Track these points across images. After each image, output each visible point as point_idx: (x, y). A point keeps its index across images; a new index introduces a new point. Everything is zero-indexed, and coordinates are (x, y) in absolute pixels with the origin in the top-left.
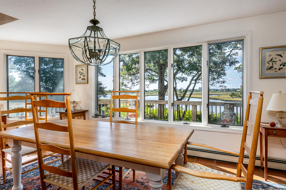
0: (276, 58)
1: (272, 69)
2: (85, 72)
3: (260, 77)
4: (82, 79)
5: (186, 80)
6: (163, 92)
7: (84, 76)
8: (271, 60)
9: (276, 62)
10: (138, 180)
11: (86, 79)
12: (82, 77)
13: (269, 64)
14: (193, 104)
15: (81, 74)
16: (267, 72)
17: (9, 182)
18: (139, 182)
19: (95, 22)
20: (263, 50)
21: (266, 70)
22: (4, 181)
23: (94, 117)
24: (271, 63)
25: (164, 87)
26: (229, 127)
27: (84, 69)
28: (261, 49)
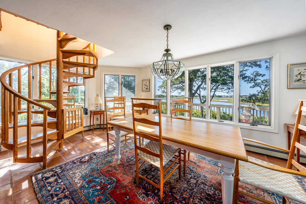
0: (304, 72)
1: (300, 81)
2: (148, 84)
3: (289, 88)
4: (146, 89)
7: (147, 87)
8: (300, 74)
9: (305, 75)
10: (191, 160)
11: (149, 89)
12: (146, 88)
13: (297, 77)
14: (218, 106)
15: (146, 85)
16: (295, 83)
17: (111, 152)
18: (192, 162)
19: (167, 50)
20: (291, 66)
21: (295, 82)
22: (108, 151)
23: (153, 113)
24: (299, 76)
25: (192, 94)
26: (257, 126)
27: (147, 82)
28: (289, 65)
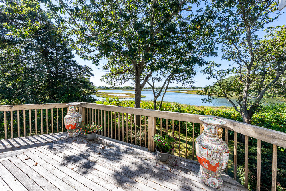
5: (162, 80)
6: (139, 91)
